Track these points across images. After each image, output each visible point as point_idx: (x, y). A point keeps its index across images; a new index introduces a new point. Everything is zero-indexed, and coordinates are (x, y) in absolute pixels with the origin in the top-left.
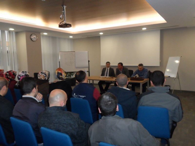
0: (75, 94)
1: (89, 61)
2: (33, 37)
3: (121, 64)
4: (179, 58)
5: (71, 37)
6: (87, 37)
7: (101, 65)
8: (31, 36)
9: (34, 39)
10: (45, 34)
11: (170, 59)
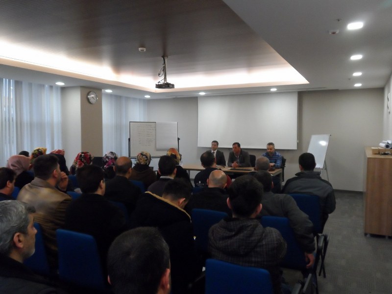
0: (200, 182)
1: (179, 139)
2: (92, 96)
3: (237, 145)
4: (327, 136)
5: (147, 97)
6: (174, 97)
7: (198, 146)
8: (88, 94)
9: (92, 101)
10: (109, 91)
11: (314, 138)
